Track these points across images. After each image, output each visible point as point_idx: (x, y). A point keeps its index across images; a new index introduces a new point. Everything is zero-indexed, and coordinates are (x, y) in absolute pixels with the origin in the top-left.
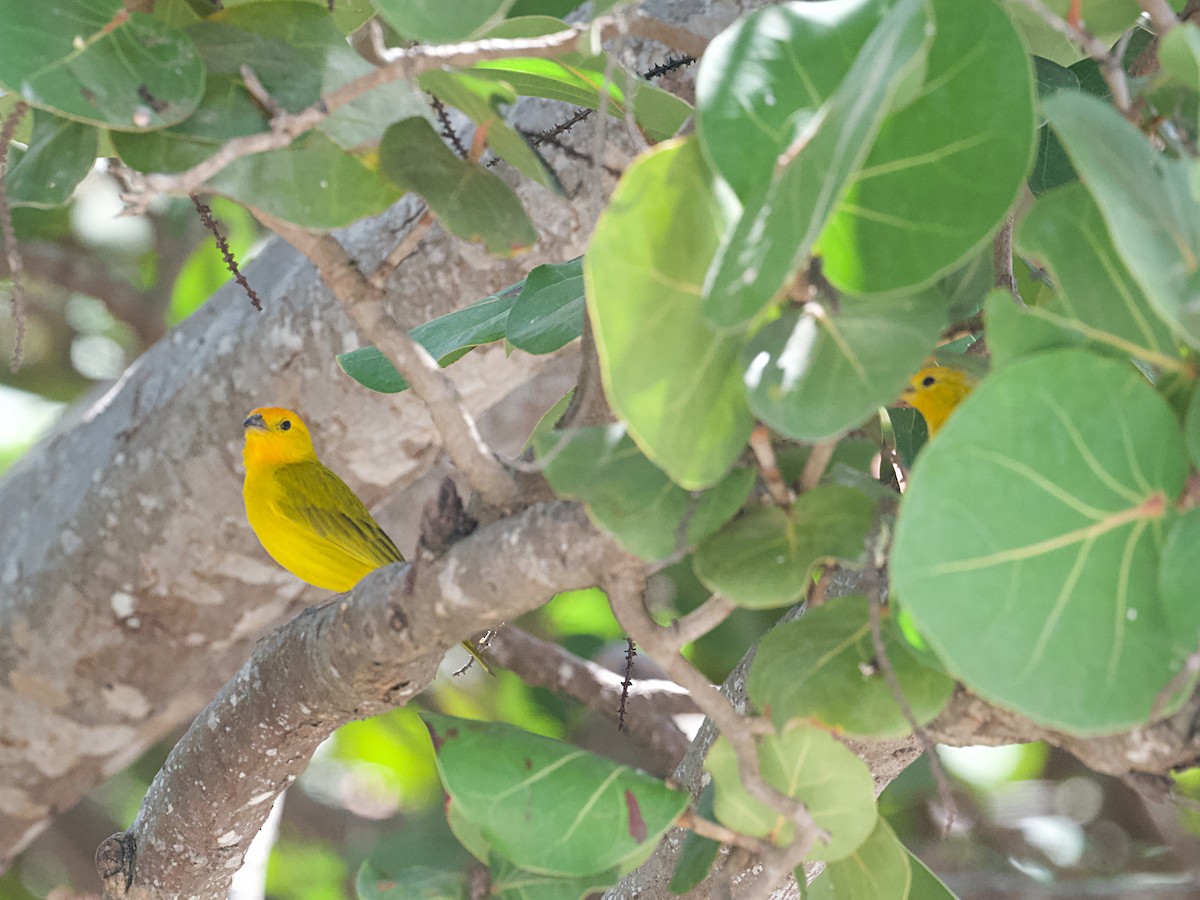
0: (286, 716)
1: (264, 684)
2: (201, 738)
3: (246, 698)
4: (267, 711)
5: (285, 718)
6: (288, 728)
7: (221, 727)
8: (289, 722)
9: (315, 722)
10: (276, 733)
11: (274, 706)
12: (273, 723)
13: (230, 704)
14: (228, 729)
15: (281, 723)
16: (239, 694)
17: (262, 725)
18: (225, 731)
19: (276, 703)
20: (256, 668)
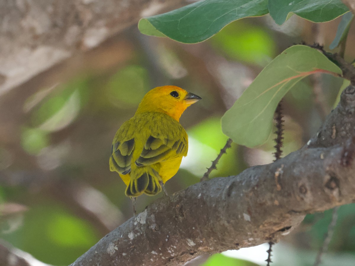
0: (175, 247)
1: (159, 226)
2: (100, 259)
3: (142, 235)
4: (161, 244)
5: (173, 248)
6: (172, 255)
7: (118, 253)
8: (176, 251)
9: (192, 252)
10: (163, 258)
11: (167, 240)
12: (164, 251)
13: (128, 238)
14: (124, 254)
15: (170, 251)
16: (135, 232)
17: (153, 252)
18: (122, 255)
19: (168, 239)
20: (153, 216)
